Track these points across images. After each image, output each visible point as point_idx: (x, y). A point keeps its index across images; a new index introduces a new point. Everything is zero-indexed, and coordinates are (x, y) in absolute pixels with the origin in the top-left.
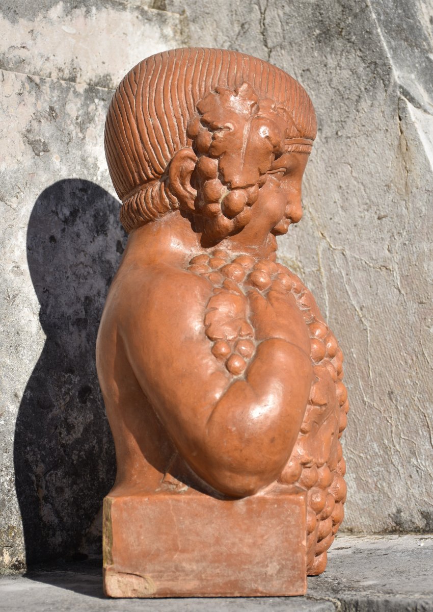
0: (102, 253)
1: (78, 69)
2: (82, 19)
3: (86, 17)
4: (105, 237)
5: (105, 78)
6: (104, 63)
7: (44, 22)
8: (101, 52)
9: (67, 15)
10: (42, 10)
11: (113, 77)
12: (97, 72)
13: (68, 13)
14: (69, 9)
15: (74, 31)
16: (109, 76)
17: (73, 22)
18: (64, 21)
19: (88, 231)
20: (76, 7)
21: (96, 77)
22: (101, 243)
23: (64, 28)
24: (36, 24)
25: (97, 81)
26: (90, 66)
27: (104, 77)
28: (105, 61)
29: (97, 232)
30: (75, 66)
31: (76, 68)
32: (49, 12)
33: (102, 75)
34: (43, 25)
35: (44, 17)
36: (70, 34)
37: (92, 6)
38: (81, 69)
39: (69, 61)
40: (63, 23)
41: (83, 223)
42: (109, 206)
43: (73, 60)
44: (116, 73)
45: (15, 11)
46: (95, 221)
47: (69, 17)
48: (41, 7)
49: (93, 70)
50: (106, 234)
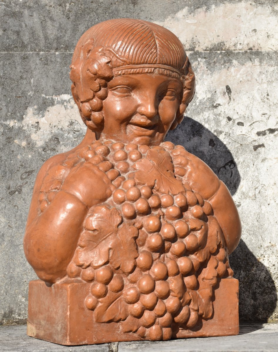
0: (196, 147)
1: (197, 43)
2: (202, 14)
3: (206, 12)
4: (200, 138)
5: (219, 45)
6: (219, 36)
7: (172, 20)
8: (216, 30)
9: (190, 14)
10: (171, 14)
11: (225, 43)
12: (212, 42)
13: (192, 12)
14: (193, 10)
15: (196, 21)
16: (223, 43)
17: (195, 16)
18: (188, 17)
19: (186, 135)
20: (198, 8)
21: (212, 45)
22: (196, 141)
23: (187, 21)
24: (166, 22)
25: (212, 47)
26: (207, 40)
27: (218, 44)
28: (219, 35)
29: (194, 135)
30: (195, 41)
31: (195, 43)
32: (176, 14)
33: (217, 43)
34: (171, 22)
35: (173, 18)
36: (192, 24)
37: (212, 4)
38: (199, 42)
39: (189, 39)
40: (187, 18)
41: (182, 130)
42: (205, 119)
43: (193, 38)
44: (229, 40)
45: (151, 18)
46: (192, 128)
47: (192, 14)
48: (171, 12)
49: (210, 41)
50: (201, 135)
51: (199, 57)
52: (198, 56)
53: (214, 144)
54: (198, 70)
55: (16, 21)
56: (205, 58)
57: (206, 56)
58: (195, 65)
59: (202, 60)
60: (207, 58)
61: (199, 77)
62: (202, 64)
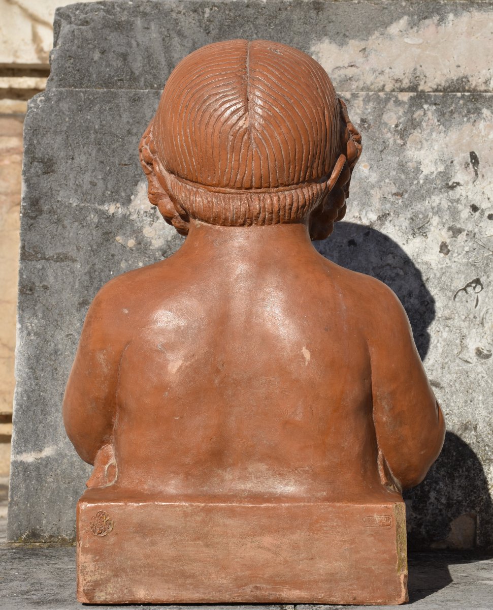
0: (418, 255)
1: (422, 77)
2: (432, 29)
3: (438, 25)
4: (424, 239)
5: (460, 81)
6: (458, 66)
7: (381, 39)
8: (455, 57)
9: (412, 28)
10: (380, 28)
11: (470, 79)
12: (448, 76)
13: (415, 25)
14: (416, 21)
15: (421, 41)
16: (466, 77)
17: (420, 32)
18: (408, 34)
19: (400, 234)
20: (425, 18)
21: (447, 81)
22: (418, 245)
23: (406, 40)
24: (370, 42)
25: (447, 85)
26: (439, 72)
27: (458, 80)
28: (460, 64)
29: (414, 234)
30: (418, 74)
31: (419, 77)
32: (388, 28)
33: (455, 79)
34: (380, 41)
35: (382, 34)
36: (414, 45)
37: (449, 13)
38: (425, 76)
39: (409, 71)
40: (406, 36)
41: (395, 226)
42: (433, 208)
43: (415, 69)
44: (477, 74)
45: (345, 35)
46: (411, 223)
47: (415, 29)
48: (378, 25)
49: (444, 75)
50: (426, 235)
51: (426, 102)
52: (423, 100)
53: (449, 251)
54: (424, 124)
55: (121, 37)
56: (435, 104)
57: (438, 101)
58: (419, 115)
59: (430, 108)
60: (439, 105)
61: (425, 136)
62: (429, 114)
